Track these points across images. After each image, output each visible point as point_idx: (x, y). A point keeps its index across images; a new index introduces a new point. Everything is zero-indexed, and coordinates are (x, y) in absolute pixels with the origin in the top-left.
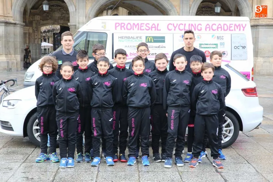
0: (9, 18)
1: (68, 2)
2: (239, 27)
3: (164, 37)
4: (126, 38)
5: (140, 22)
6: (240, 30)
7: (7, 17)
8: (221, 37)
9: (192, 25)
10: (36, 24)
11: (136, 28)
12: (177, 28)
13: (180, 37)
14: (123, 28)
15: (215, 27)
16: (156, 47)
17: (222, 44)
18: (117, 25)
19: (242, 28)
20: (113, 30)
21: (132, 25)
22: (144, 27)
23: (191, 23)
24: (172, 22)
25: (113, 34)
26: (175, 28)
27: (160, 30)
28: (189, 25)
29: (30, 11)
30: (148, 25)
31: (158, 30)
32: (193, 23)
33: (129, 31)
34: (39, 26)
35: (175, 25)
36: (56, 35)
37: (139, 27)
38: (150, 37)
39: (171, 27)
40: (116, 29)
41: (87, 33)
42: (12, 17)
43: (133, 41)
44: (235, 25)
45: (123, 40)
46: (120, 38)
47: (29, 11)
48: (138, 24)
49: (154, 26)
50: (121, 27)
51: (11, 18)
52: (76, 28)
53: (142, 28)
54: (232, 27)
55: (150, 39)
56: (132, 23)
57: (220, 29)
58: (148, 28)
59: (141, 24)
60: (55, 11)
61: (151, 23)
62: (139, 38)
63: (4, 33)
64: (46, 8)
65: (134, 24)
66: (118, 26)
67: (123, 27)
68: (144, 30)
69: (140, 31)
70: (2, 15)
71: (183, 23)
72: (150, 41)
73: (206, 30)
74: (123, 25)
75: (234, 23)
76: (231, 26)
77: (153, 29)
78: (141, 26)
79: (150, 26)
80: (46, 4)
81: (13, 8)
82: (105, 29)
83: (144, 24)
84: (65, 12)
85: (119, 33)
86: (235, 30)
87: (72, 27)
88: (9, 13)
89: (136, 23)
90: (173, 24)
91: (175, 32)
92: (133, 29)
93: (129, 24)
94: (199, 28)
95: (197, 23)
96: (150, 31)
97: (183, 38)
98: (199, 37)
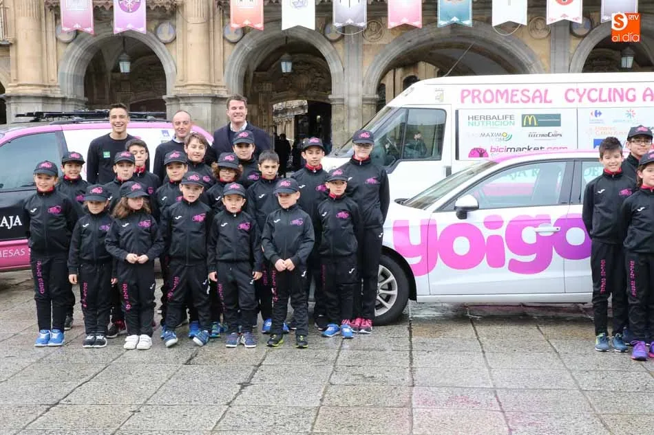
0: (220, 89)
1: (329, 55)
3: (558, 116)
4: (482, 119)
5: (510, 88)
7: (216, 86)
9: (615, 90)
10: (265, 99)
11: (502, 98)
12: (585, 97)
13: (592, 114)
14: (476, 100)
16: (543, 135)
18: (466, 93)
20: (457, 105)
21: (494, 92)
22: (519, 97)
23: (613, 86)
24: (574, 86)
25: (457, 112)
26: (581, 96)
27: (550, 102)
28: (610, 90)
29: (254, 75)
30: (526, 93)
31: (546, 101)
32: (618, 86)
33: (488, 105)
34: (271, 103)
35: (581, 92)
36: (301, 118)
37: (508, 96)
38: (530, 115)
39: (572, 95)
40: (463, 101)
41: (408, 109)
42: (224, 87)
43: (497, 123)
45: (477, 123)
46: (471, 119)
47: (252, 75)
48: (506, 91)
49: (537, 94)
50: (474, 97)
51: (222, 89)
52: (343, 104)
53: (515, 99)
55: (530, 119)
56: (494, 90)
58: (525, 99)
59: (513, 91)
60: (300, 73)
61: (532, 88)
62: (508, 119)
63: (210, 118)
64: (286, 67)
65: (498, 91)
66: (467, 96)
67: (478, 96)
68: (517, 102)
69: (510, 105)
70: (208, 83)
71: (598, 86)
72: (530, 123)
73: (644, 100)
74: (476, 93)
77: (537, 100)
78: (513, 95)
79: (530, 94)
80: (286, 61)
81: (226, 70)
82: (442, 103)
83: (517, 91)
84: (319, 75)
85: (469, 108)
87: (337, 102)
88: (219, 80)
89: (502, 89)
90: (578, 90)
91: (580, 105)
92: (497, 101)
93: (489, 91)
94: (630, 97)
95: (626, 87)
96: (530, 104)
97: (596, 116)
98: (630, 114)
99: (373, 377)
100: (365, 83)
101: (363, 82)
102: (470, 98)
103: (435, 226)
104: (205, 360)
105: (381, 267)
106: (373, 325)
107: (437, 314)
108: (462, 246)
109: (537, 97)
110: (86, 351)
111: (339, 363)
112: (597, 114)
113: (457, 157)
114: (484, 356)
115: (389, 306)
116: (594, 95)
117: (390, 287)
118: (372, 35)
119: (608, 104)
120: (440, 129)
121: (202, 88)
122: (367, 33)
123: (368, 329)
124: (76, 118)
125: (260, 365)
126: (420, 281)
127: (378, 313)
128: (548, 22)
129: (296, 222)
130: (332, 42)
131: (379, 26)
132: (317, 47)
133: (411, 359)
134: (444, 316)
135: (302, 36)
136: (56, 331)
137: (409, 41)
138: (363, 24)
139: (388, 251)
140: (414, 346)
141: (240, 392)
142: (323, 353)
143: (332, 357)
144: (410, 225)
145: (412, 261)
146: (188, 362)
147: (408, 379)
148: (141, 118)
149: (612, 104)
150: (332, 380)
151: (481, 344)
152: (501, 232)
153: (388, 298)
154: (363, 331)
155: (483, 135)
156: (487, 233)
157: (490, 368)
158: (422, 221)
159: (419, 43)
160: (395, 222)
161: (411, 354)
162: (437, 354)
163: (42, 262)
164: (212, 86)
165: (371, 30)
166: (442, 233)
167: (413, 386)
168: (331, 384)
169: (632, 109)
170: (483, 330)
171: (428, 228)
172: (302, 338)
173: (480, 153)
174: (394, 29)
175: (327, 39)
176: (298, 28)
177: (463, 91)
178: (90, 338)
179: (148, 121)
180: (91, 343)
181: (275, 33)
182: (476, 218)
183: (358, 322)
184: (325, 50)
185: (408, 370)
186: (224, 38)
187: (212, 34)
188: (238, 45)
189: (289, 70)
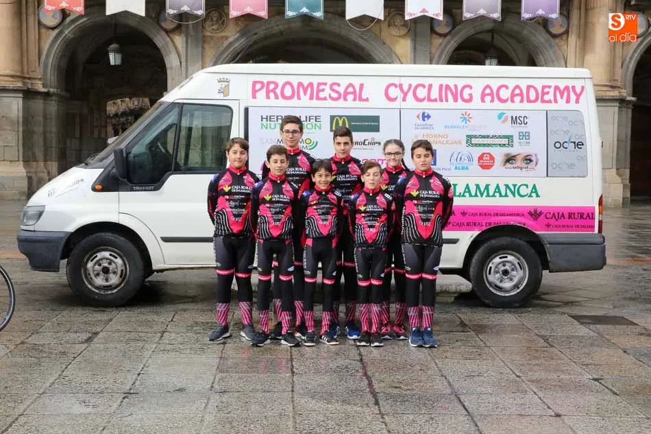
0: (34, 81)
2: (566, 94)
5: (315, 81)
6: (568, 101)
7: (29, 79)
8: (522, 119)
9: (448, 87)
11: (305, 94)
12: (410, 95)
13: (418, 117)
14: (272, 95)
15: (505, 94)
16: (357, 143)
17: (525, 136)
18: (258, 86)
19: (573, 97)
21: (295, 86)
22: (327, 92)
23: (445, 82)
24: (396, 81)
25: (246, 110)
26: (405, 94)
27: (367, 100)
28: (441, 86)
29: (84, 67)
30: (335, 87)
31: (361, 99)
32: (451, 82)
33: (287, 103)
35: (405, 88)
37: (314, 91)
38: (341, 117)
39: (394, 92)
40: (254, 97)
41: (181, 105)
42: (40, 79)
44: (557, 88)
46: (264, 120)
47: (81, 67)
48: (311, 85)
49: (350, 90)
50: (268, 92)
51: (37, 81)
53: (322, 95)
54: (548, 93)
55: (341, 122)
56: (295, 82)
57: (517, 99)
58: (335, 95)
59: (319, 84)
60: (137, 67)
61: (344, 82)
62: (313, 121)
64: (115, 59)
65: (300, 84)
66: (260, 89)
67: (274, 91)
68: (325, 99)
69: (315, 103)
70: (19, 74)
71: (426, 82)
73: (483, 100)
74: (272, 86)
75: (553, 83)
76: (546, 90)
77: (350, 97)
78: (318, 91)
79: (341, 90)
80: (115, 51)
81: (43, 57)
83: (325, 84)
85: (262, 106)
86: (556, 101)
88: (33, 71)
89: (306, 81)
90: (401, 86)
91: (404, 105)
92: (299, 98)
93: (288, 83)
94: (466, 96)
95: (461, 83)
96: (341, 103)
97: (424, 120)
98: (466, 118)
102: (263, 92)
109: (350, 93)
112: (425, 117)
116: (422, 93)
118: (212, 25)
119: (438, 105)
121: (12, 79)
122: (208, 23)
128: (407, 18)
130: (167, 32)
131: (220, 16)
132: (151, 36)
135: (132, 23)
138: (200, 12)
149: (444, 105)
159: (266, 38)
164: (25, 78)
165: (212, 20)
169: (468, 112)
174: (237, 19)
175: (162, 27)
176: (126, 14)
177: (255, 83)
181: (98, 19)
184: (160, 40)
186: (40, 23)
187: (24, 16)
188: (57, 31)
189: (118, 62)
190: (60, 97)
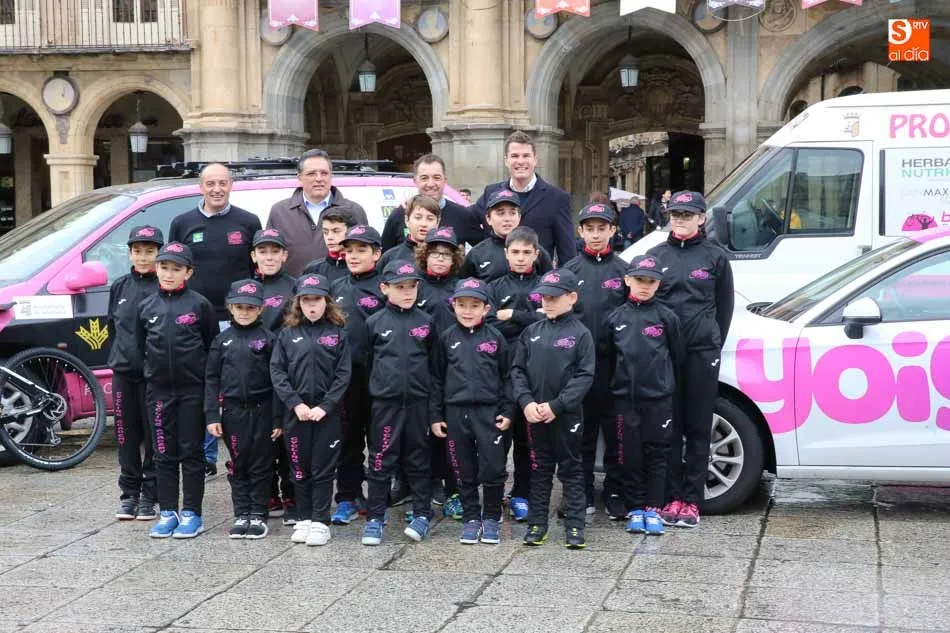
0: (518, 116)
1: (700, 56)
4: (928, 166)
7: (512, 112)
10: (596, 131)
14: (917, 132)
18: (898, 122)
20: (883, 140)
25: (882, 154)
29: (579, 91)
33: (939, 141)
34: (604, 138)
36: (656, 162)
40: (893, 135)
41: (796, 151)
42: (526, 112)
45: (918, 173)
46: (907, 166)
47: (573, 91)
50: (912, 129)
51: (522, 115)
52: (724, 138)
60: (654, 87)
64: (629, 78)
66: (902, 125)
67: (919, 126)
70: (498, 107)
74: (917, 121)
80: (629, 67)
81: (529, 82)
82: (857, 138)
84: (687, 89)
85: (904, 147)
87: (714, 135)
88: (517, 102)
93: (941, 116)
99: (677, 600)
100: (762, 103)
101: (758, 103)
102: (906, 129)
103: (807, 349)
104: (412, 563)
105: (716, 418)
106: (702, 513)
107: (818, 497)
108: (853, 384)
110: (233, 544)
111: (627, 575)
113: (882, 231)
114: (879, 573)
115: (729, 482)
117: (732, 450)
118: (775, 20)
120: (852, 183)
121: (489, 115)
122: (768, 16)
123: (691, 521)
124: (247, 172)
125: (499, 574)
126: (782, 442)
127: (710, 494)
129: (563, 342)
130: (706, 33)
131: (787, 6)
132: (682, 42)
133: (751, 572)
134: (831, 503)
135: (656, 25)
136: (188, 513)
137: (841, 29)
138: (758, 3)
139: (727, 391)
140: (763, 552)
141: (455, 617)
142: (606, 557)
143: (619, 565)
144: (766, 347)
145: (767, 408)
146: (385, 567)
147: (735, 606)
148: (352, 169)
150: (609, 604)
151: (880, 552)
152: (924, 361)
153: (728, 470)
154: (681, 523)
155: (928, 192)
156: (897, 362)
157: (883, 593)
158: (786, 341)
159: (856, 33)
160: (742, 342)
161: (753, 564)
162: (797, 566)
163: (164, 402)
164: (504, 111)
165: (774, 12)
166: (820, 362)
167: (742, 617)
168: (605, 609)
170: (889, 527)
171: (796, 353)
172: (575, 531)
173: (924, 222)
174: (813, 8)
175: (698, 28)
176: (647, 11)
178: (240, 522)
179: (362, 175)
180: (242, 531)
181: (607, 22)
182: (880, 338)
183: (674, 508)
184: (695, 47)
185: (739, 591)
186: (526, 32)
187: (506, 25)
188: (549, 43)
189: (633, 82)
190: (553, 136)
